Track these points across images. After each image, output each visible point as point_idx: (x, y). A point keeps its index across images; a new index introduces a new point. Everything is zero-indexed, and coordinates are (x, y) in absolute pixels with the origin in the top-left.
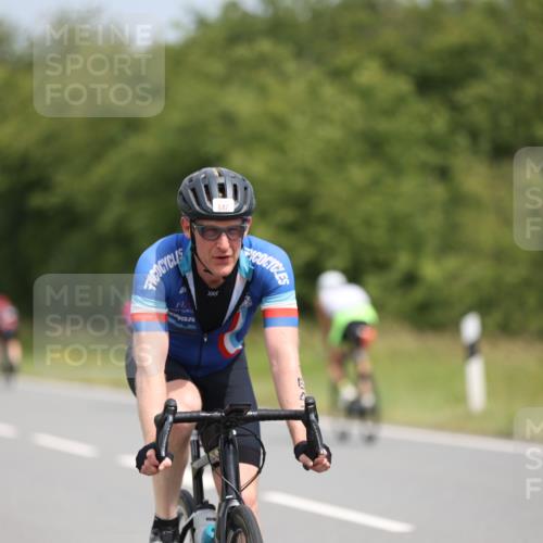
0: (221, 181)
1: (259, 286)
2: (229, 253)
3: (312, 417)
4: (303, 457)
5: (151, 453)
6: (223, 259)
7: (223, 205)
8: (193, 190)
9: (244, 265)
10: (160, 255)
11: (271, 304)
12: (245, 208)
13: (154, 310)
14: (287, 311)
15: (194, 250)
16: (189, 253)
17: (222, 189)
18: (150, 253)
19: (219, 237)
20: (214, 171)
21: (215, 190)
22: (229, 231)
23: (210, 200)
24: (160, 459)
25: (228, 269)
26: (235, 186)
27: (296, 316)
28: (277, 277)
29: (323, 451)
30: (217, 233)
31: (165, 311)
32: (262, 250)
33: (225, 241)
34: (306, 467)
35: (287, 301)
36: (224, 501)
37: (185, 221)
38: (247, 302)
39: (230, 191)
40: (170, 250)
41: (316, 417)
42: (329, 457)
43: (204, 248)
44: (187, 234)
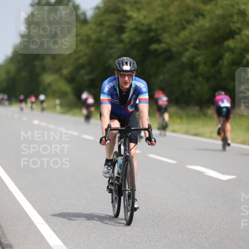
0: (126, 61)
2: (128, 82)
3: (150, 130)
4: (147, 141)
5: (104, 139)
6: (126, 83)
7: (127, 68)
8: (118, 63)
9: (133, 85)
10: (109, 82)
11: (141, 97)
12: (133, 69)
13: (107, 98)
15: (118, 81)
16: (117, 82)
17: (127, 63)
18: (106, 82)
19: (125, 77)
20: (125, 58)
21: (124, 63)
22: (128, 75)
23: (123, 66)
24: (106, 141)
25: (128, 86)
26: (130, 63)
27: (148, 101)
28: (143, 89)
29: (153, 140)
30: (125, 76)
31: (110, 98)
32: (139, 81)
33: (127, 78)
34: (149, 144)
35: (146, 96)
36: (125, 153)
37: (116, 72)
38: (134, 96)
39: (129, 64)
40: (112, 81)
41: (151, 130)
42: (155, 141)
43: (121, 80)
44: (117, 76)
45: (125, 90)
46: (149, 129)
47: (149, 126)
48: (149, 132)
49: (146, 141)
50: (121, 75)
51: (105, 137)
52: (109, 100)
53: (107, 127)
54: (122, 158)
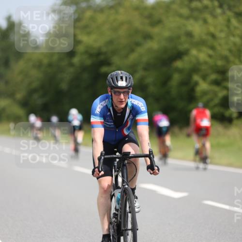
0: (121, 75)
1: (135, 111)
2: (124, 100)
4: (149, 170)
5: (97, 169)
6: (121, 102)
7: (122, 83)
8: (112, 78)
9: (130, 104)
10: (101, 101)
11: (139, 117)
12: (129, 85)
13: (99, 120)
14: (144, 120)
15: (112, 99)
16: (111, 100)
17: (122, 78)
18: (97, 101)
19: (120, 94)
20: (119, 72)
21: (119, 78)
22: (124, 93)
23: (117, 82)
24: (100, 172)
25: (123, 106)
26: (126, 77)
27: (147, 122)
28: (141, 108)
29: (156, 168)
30: (120, 93)
31: (103, 121)
33: (122, 96)
34: (151, 174)
36: (123, 186)
37: (109, 89)
38: (131, 117)
39: (124, 79)
40: (104, 99)
41: (153, 156)
42: (158, 170)
43: (115, 98)
44: (110, 94)
45: (120, 110)
46: (150, 156)
47: (150, 152)
48: (150, 159)
49: (147, 169)
50: (115, 93)
51: (98, 168)
52: (101, 122)
53: (99, 155)
54: (120, 190)
